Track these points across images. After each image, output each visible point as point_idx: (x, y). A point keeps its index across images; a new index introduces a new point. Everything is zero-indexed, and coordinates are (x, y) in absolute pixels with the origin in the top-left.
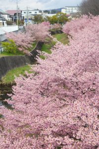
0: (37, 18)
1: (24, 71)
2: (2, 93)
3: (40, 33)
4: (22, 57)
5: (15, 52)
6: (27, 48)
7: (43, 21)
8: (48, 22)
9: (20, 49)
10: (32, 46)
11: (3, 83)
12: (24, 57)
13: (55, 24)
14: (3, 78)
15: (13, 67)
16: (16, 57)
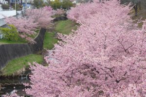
0: (37, 2)
1: (26, 61)
2: (2, 86)
3: (44, 18)
4: (23, 45)
5: (16, 39)
6: (30, 35)
7: (44, 6)
8: (50, 7)
9: (22, 36)
10: (35, 33)
11: (4, 74)
12: (26, 45)
13: (58, 10)
14: (2, 69)
15: (14, 57)
16: (17, 45)
